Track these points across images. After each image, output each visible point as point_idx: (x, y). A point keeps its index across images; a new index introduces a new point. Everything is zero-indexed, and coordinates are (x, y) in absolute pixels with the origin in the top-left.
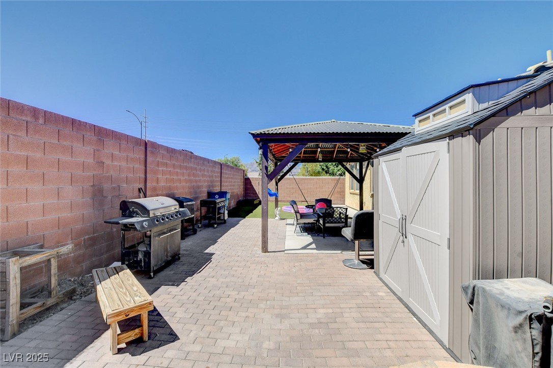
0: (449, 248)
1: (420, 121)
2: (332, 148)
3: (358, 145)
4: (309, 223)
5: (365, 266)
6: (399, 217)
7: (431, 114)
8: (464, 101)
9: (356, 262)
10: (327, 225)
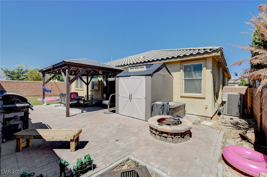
0: (145, 99)
1: (130, 69)
2: (77, 69)
3: (99, 71)
4: (74, 103)
5: (112, 112)
6: (129, 95)
7: (134, 68)
8: (144, 67)
9: (108, 112)
10: (85, 103)
